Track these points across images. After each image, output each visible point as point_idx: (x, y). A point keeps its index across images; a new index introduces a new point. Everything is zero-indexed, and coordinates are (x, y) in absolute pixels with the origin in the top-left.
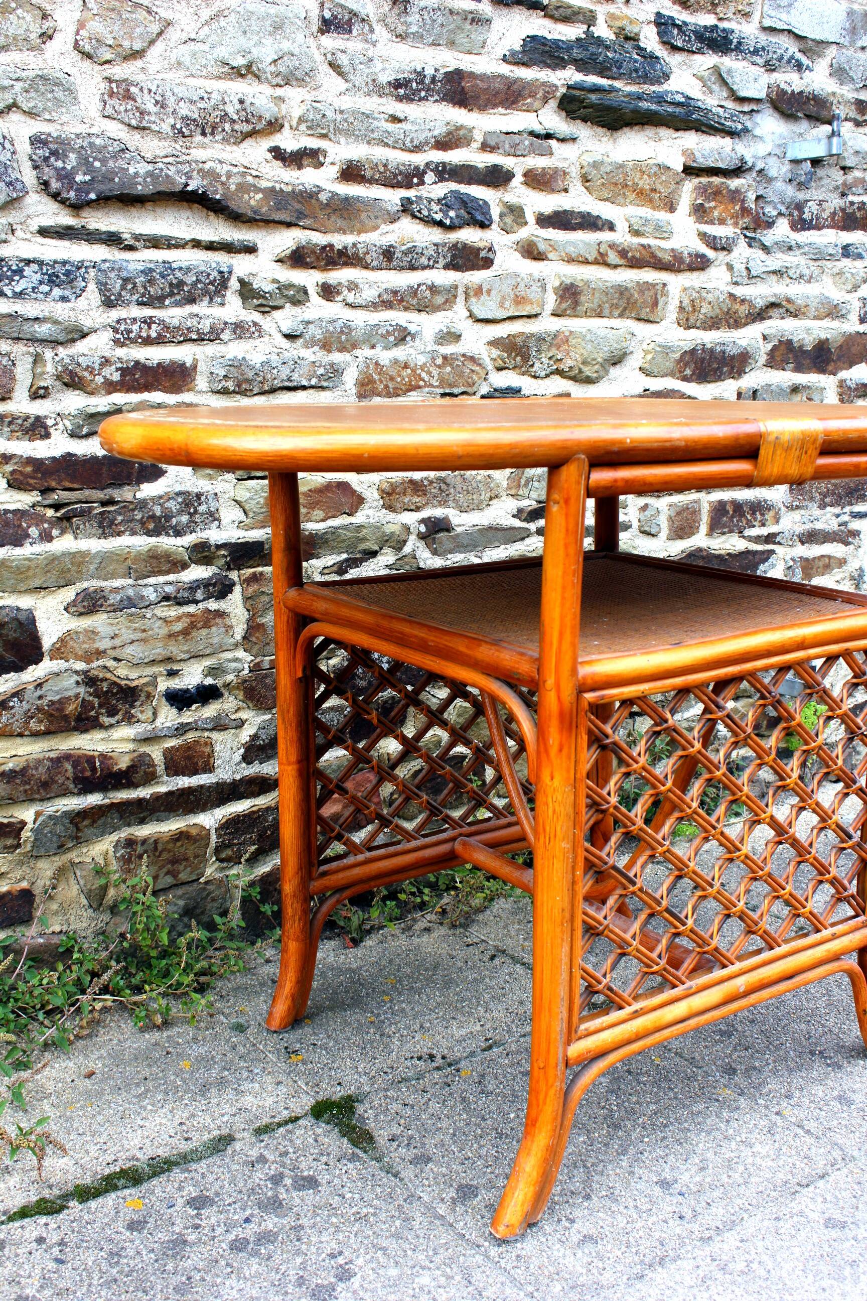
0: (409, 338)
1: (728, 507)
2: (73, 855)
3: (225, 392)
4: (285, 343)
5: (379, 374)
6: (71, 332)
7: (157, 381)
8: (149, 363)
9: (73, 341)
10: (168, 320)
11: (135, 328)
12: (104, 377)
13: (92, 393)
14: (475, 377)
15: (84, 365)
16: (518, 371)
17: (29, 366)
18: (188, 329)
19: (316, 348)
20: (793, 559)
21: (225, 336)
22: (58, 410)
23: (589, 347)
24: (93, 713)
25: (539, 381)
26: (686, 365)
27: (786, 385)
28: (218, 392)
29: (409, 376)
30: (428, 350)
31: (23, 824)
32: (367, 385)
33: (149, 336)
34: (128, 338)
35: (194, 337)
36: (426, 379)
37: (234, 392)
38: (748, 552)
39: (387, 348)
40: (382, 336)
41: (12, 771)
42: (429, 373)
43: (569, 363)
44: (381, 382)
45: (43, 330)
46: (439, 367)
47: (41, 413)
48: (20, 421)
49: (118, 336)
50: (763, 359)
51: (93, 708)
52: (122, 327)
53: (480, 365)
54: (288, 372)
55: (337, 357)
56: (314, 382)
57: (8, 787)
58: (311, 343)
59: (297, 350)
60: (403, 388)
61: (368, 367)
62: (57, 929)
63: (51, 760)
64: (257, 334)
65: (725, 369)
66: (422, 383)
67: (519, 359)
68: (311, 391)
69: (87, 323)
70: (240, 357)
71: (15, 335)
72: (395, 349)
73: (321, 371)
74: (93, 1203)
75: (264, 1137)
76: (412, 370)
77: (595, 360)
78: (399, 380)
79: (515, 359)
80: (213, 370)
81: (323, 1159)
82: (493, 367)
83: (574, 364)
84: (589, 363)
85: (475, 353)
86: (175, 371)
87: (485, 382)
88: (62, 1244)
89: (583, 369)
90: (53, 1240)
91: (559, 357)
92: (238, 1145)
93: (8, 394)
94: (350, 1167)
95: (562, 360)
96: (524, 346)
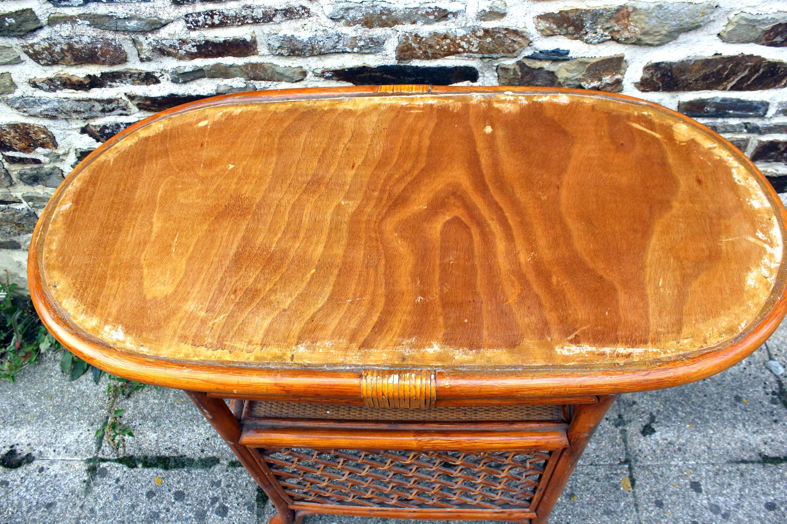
0: (448, 17)
3: (281, 55)
4: (331, 23)
5: (419, 43)
6: (154, 24)
7: (227, 51)
8: (217, 41)
9: (158, 29)
10: (226, 12)
11: (201, 19)
12: (186, 51)
13: (180, 59)
14: (516, 46)
15: (168, 45)
16: (569, 36)
17: (132, 45)
18: (244, 17)
19: (358, 26)
21: (276, 19)
22: (161, 67)
23: (654, 22)
25: (591, 46)
26: (777, 35)
28: (277, 55)
29: (448, 45)
30: (468, 25)
32: (407, 51)
33: (213, 24)
34: (197, 26)
35: (250, 22)
36: (466, 46)
37: (289, 56)
39: (428, 22)
40: (422, 15)
42: (469, 42)
43: (626, 34)
44: (420, 49)
45: (133, 24)
46: (480, 37)
47: (150, 70)
48: (136, 75)
49: (189, 25)
52: (191, 19)
53: (523, 37)
54: (332, 43)
55: (378, 32)
56: (356, 50)
58: (353, 22)
60: (442, 53)
64: (306, 15)
66: (461, 50)
67: (571, 29)
68: (356, 55)
69: (164, 17)
70: (289, 35)
71: (114, 28)
72: (437, 24)
73: (362, 43)
74: (146, 470)
75: (230, 469)
76: (452, 40)
77: (658, 32)
78: (438, 47)
79: (566, 28)
80: (270, 42)
81: (240, 500)
82: (539, 36)
83: (632, 35)
84: (651, 34)
85: (520, 27)
86: (239, 44)
87: (529, 48)
88: (122, 488)
89: (644, 38)
90: (121, 484)
91: (616, 29)
92: (217, 468)
93: (124, 60)
94: (245, 512)
95: (618, 31)
96: (577, 20)
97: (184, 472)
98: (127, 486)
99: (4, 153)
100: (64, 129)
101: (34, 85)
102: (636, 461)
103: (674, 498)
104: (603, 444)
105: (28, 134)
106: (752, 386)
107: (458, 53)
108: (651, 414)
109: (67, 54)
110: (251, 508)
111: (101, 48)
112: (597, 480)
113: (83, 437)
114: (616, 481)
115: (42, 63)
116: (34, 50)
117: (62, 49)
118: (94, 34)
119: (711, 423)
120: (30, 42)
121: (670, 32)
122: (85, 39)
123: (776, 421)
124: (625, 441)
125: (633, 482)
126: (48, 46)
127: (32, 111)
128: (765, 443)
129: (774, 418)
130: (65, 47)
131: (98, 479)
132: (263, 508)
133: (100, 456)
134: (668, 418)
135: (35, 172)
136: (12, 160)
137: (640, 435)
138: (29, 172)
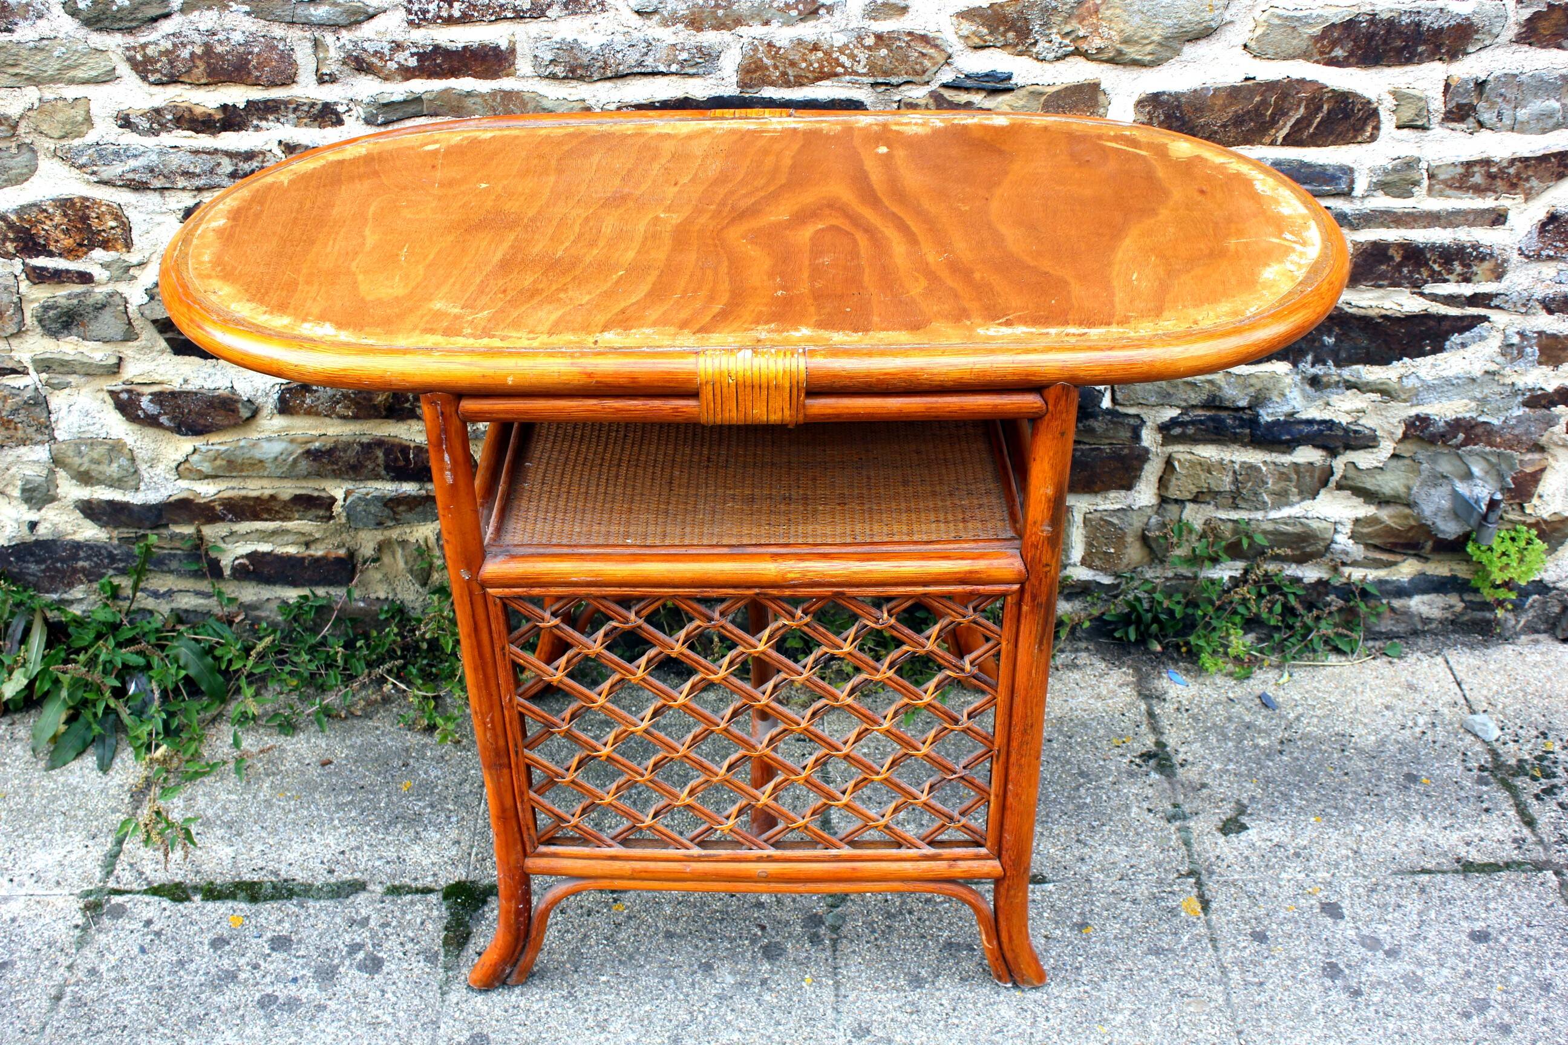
0: (822, 11)
1: (1391, 252)
2: (394, 534)
3: (553, 77)
4: (636, 21)
5: (774, 58)
6: (354, 13)
7: (466, 66)
8: (452, 46)
9: (360, 23)
11: (432, 7)
12: (398, 63)
13: (386, 79)
14: (927, 63)
15: (371, 51)
16: (1009, 49)
17: (310, 51)
18: (501, 6)
19: (680, 26)
20: (1522, 335)
21: (552, 13)
22: (350, 96)
23: (1137, 20)
24: (407, 405)
25: (1046, 65)
26: (1334, 44)
27: (1556, 74)
28: (547, 77)
29: (820, 61)
30: (850, 27)
31: (333, 500)
32: (755, 71)
33: (451, 16)
34: (425, 19)
35: (510, 15)
36: (848, 64)
37: (565, 78)
38: (1425, 317)
39: (788, 23)
40: (780, 9)
41: (317, 450)
42: (853, 57)
43: (1097, 42)
44: (776, 67)
45: (320, 12)
46: (869, 48)
47: (330, 99)
48: (306, 108)
49: (411, 17)
50: (1512, 31)
51: (407, 400)
52: (416, 7)
53: (936, 46)
54: (637, 56)
55: (710, 37)
56: (674, 68)
57: (316, 464)
58: (672, 20)
59: (653, 30)
60: (810, 75)
61: (755, 49)
62: (382, 596)
63: (362, 444)
64: (599, 8)
65: (1420, 49)
66: (840, 70)
67: (1011, 35)
68: (674, 78)
69: (373, 3)
70: (570, 39)
71: (289, 19)
72: (802, 25)
73: (684, 55)
74: (210, 905)
75: (388, 899)
76: (825, 53)
77: (1147, 38)
78: (804, 65)
79: (1004, 34)
80: (537, 53)
81: (409, 946)
82: (961, 47)
83: (1107, 43)
84: (1136, 42)
85: (931, 30)
86: (486, 55)
87: (947, 68)
88: (158, 934)
89: (1125, 48)
90: (156, 927)
91: (1081, 33)
92: (362, 897)
93: (290, 80)
94: (419, 966)
95: (1085, 37)
96: (1018, 19)
97: (291, 906)
98: (169, 932)
99: (28, 260)
100: (153, 212)
101: (125, 122)
102: (1211, 873)
103: (1288, 928)
104: (1144, 847)
105: (85, 219)
106: (1438, 758)
107: (836, 75)
108: (1238, 802)
109: (198, 63)
110: (431, 958)
111: (258, 54)
112: (1134, 901)
113: (73, 857)
114: (1171, 904)
115: (152, 79)
116: (145, 56)
117: (192, 54)
118: (253, 29)
119: (1359, 815)
120: (142, 40)
121: (1167, 38)
122: (237, 37)
123: (1487, 810)
124: (1187, 843)
125: (1205, 905)
126: (170, 46)
127: (107, 173)
128: (1468, 844)
129: (1485, 805)
130: (199, 51)
131: (106, 921)
132: (458, 956)
133: (112, 884)
134: (1273, 808)
135: (75, 301)
136: (39, 276)
137: (1218, 834)
138: (63, 302)
